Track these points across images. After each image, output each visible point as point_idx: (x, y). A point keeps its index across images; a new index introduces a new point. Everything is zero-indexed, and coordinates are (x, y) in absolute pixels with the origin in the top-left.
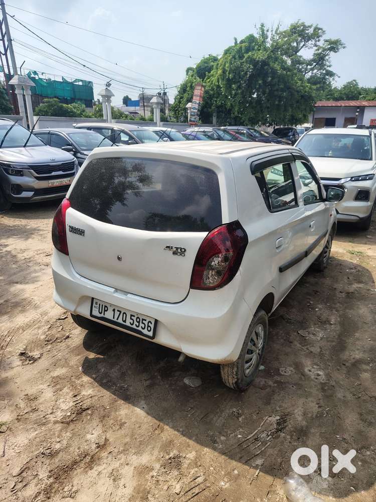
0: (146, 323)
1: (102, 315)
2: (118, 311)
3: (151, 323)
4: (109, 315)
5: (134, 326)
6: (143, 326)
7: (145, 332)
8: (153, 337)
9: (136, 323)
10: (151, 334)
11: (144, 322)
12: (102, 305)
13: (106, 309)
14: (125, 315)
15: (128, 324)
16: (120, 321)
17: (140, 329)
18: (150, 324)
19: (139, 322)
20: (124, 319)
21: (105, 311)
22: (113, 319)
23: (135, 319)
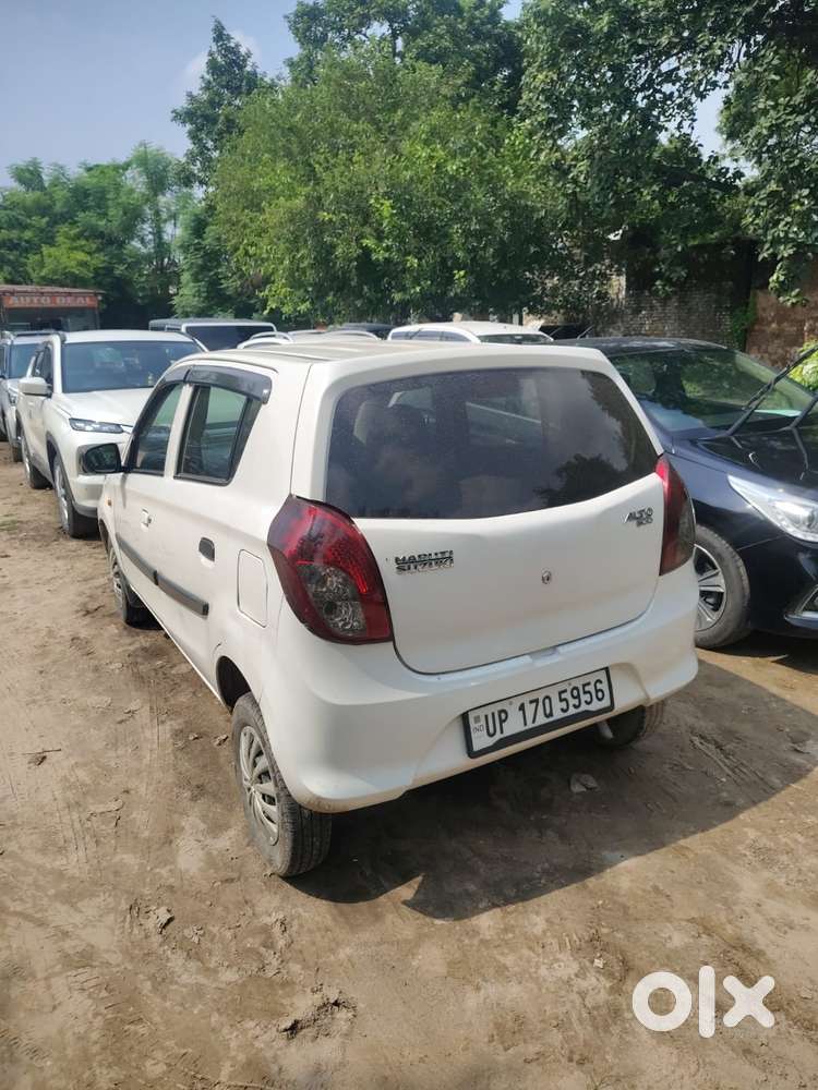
0: (591, 688)
1: (498, 736)
2: (531, 702)
3: (601, 682)
4: (514, 726)
5: (572, 711)
6: (587, 698)
7: (596, 706)
8: (611, 707)
9: (573, 702)
10: (606, 703)
11: (587, 688)
12: (493, 714)
13: (503, 716)
14: (547, 701)
15: (558, 715)
16: (541, 720)
17: (584, 707)
18: (599, 686)
19: (578, 697)
20: (548, 711)
21: (502, 722)
22: (527, 728)
23: (566, 696)
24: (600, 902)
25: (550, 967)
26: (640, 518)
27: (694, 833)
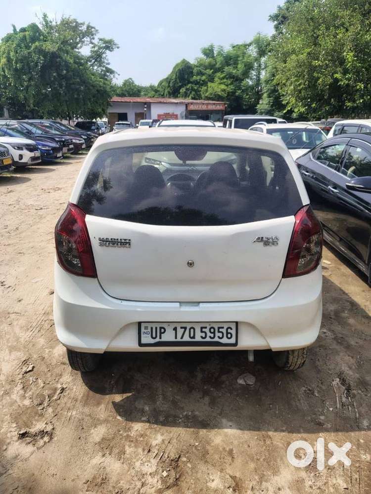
0: (224, 331)
1: (158, 340)
2: (181, 328)
3: (231, 329)
4: (169, 336)
5: (208, 339)
6: (220, 335)
7: (225, 340)
8: (236, 344)
9: (209, 334)
10: (233, 341)
11: (221, 330)
12: (156, 328)
13: (163, 330)
14: (192, 330)
15: (198, 338)
16: (186, 338)
17: (216, 339)
18: (229, 331)
19: (214, 333)
20: (192, 335)
21: (161, 333)
22: (176, 340)
23: (207, 330)
24: (197, 444)
25: (143, 464)
26: (267, 242)
27: (283, 431)
